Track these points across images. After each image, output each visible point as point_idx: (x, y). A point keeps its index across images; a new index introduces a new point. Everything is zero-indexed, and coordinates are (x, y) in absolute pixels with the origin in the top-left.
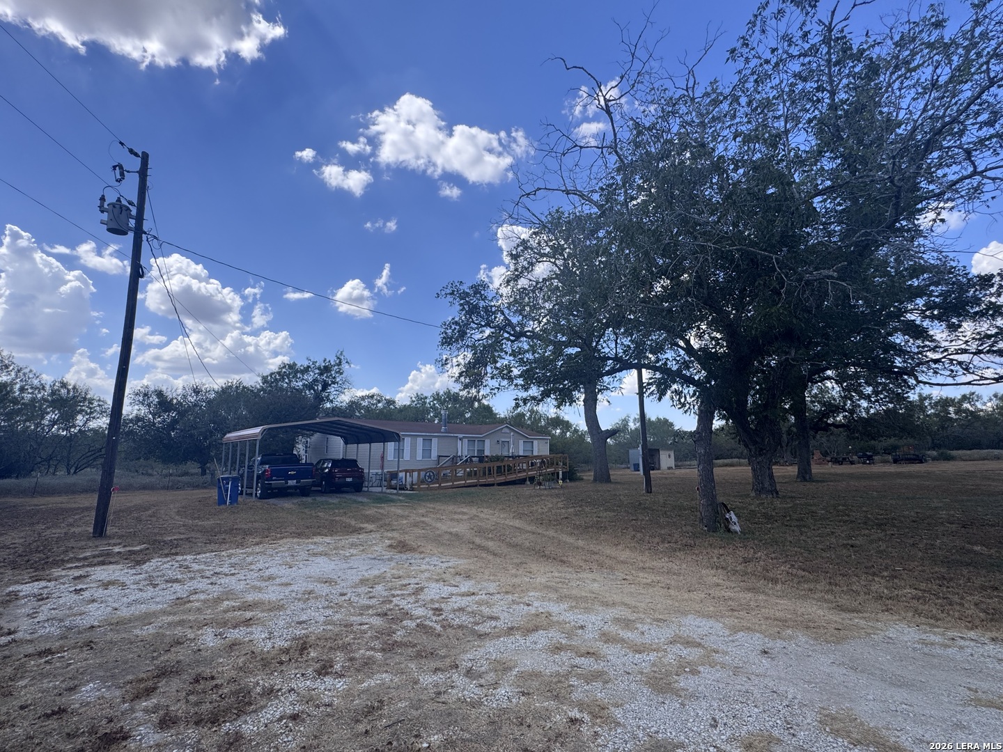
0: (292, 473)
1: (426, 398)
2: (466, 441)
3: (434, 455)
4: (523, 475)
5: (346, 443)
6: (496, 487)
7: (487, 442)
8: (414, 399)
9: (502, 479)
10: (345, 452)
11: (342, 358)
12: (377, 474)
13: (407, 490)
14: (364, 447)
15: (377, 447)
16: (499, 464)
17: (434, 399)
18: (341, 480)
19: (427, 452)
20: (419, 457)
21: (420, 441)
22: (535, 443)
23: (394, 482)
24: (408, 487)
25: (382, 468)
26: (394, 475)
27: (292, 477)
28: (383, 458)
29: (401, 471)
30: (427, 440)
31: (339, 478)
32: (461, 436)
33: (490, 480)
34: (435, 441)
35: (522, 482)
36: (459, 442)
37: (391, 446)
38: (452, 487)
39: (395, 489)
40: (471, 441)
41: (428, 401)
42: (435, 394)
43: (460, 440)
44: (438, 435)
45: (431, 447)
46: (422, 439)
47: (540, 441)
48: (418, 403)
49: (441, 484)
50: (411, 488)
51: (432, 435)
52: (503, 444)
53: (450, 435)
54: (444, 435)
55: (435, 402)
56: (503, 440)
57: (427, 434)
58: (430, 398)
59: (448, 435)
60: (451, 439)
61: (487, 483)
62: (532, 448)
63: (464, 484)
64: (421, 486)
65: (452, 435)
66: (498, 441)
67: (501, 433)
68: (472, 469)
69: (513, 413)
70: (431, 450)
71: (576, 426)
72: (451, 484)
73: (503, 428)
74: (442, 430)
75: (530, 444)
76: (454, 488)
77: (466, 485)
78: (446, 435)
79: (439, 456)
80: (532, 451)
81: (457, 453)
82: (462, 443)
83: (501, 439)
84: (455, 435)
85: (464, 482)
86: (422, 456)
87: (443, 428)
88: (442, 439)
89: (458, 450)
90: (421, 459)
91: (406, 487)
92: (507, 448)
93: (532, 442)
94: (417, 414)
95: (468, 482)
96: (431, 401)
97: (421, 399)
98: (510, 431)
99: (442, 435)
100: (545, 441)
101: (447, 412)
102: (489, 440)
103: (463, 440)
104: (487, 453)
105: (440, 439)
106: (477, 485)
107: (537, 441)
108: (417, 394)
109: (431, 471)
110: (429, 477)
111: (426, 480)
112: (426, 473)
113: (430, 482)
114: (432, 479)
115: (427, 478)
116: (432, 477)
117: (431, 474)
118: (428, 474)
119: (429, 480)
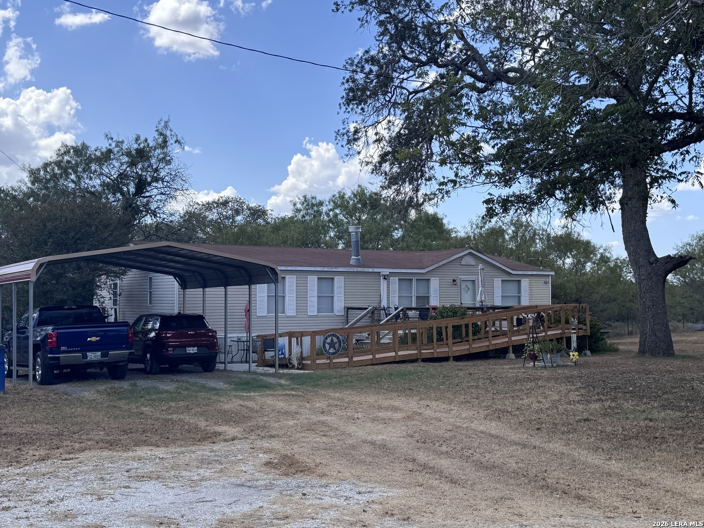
0: (94, 339)
1: (321, 204)
2: (395, 280)
3: (339, 305)
4: (500, 341)
5: (184, 285)
6: (452, 364)
7: (435, 283)
8: (299, 206)
9: (461, 348)
10: (183, 303)
11: (168, 133)
12: (239, 341)
13: (293, 367)
14: (215, 293)
15: (238, 293)
16: (456, 322)
17: (336, 206)
18: (178, 351)
19: (325, 300)
20: (313, 310)
21: (313, 280)
22: (525, 283)
23: (269, 355)
24: (295, 362)
25: (248, 329)
26: (269, 343)
27: (93, 347)
28: (248, 311)
29: (281, 335)
30: (326, 280)
31: (175, 347)
32: (386, 271)
33: (442, 351)
34: (339, 281)
35: (500, 353)
36: (383, 284)
37: (262, 291)
38: (373, 363)
39: (273, 366)
40: (405, 281)
41: (324, 209)
42: (337, 196)
43: (384, 278)
44: (344, 270)
45: (333, 292)
46: (316, 277)
47: (534, 279)
48: (307, 214)
49: (352, 358)
50: (299, 364)
51: (334, 270)
52: (464, 285)
53: (366, 270)
54: (355, 271)
55: (338, 211)
56: (463, 277)
57: (326, 269)
58: (328, 203)
59: (363, 271)
60: (369, 278)
61: (435, 356)
62: (519, 292)
63: (394, 357)
64: (318, 362)
65: (370, 270)
66: (454, 281)
67: (460, 266)
68: (407, 331)
69: (481, 228)
70: (332, 297)
71: (605, 250)
72: (371, 357)
73: (462, 257)
74: (352, 262)
75: (515, 285)
76: (377, 364)
77: (397, 360)
78: (360, 269)
79: (348, 309)
80: (519, 297)
81: (379, 302)
82: (388, 285)
83: (460, 277)
84: (376, 270)
85: (393, 354)
86: (318, 309)
87: (353, 257)
88: (353, 277)
89: (380, 298)
90: (315, 314)
91: (291, 363)
92: (470, 292)
93: (519, 281)
94: (307, 233)
95: (400, 353)
96: (331, 210)
97: (313, 205)
98: (477, 262)
99: (351, 270)
100: (543, 279)
101: (359, 228)
102: (438, 278)
103: (391, 278)
104: (434, 302)
105: (348, 277)
106: (418, 359)
107: (528, 279)
108: (305, 197)
109: (334, 335)
110: (332, 345)
111: (326, 350)
112: (326, 339)
113: (334, 354)
114: (337, 349)
115: (327, 346)
116: (337, 346)
117: (335, 340)
118: (329, 340)
119: (332, 351)
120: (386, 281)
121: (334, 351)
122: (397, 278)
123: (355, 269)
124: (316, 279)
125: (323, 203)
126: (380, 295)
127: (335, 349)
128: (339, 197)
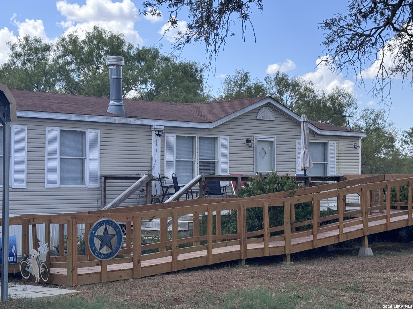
1: (47, 48)
2: (171, 138)
3: (92, 173)
4: (353, 229)
7: (223, 144)
8: (19, 50)
9: (303, 241)
13: (31, 280)
17: (67, 52)
19: (72, 164)
20: (53, 179)
21: (53, 134)
22: (332, 145)
29: (10, 222)
30: (73, 134)
32: (160, 124)
33: (275, 245)
34: (93, 137)
36: (156, 142)
38: (174, 270)
40: (185, 139)
41: (51, 56)
42: (68, 39)
43: (158, 135)
44: (101, 121)
45: (83, 153)
46: (58, 130)
47: (342, 142)
48: (29, 60)
49: (139, 262)
50: (44, 274)
51: (86, 119)
52: (260, 147)
53: (132, 121)
54: (117, 122)
55: (69, 58)
56: (261, 137)
57: (73, 118)
58: (56, 48)
59: (128, 122)
60: (135, 133)
61: (267, 255)
62: (325, 158)
63: (207, 258)
64: (81, 271)
65: (138, 122)
66: (248, 141)
67: (256, 121)
68: (206, 214)
69: (241, 86)
70: (82, 161)
71: (376, 116)
72: (169, 259)
73: (259, 109)
74: (110, 109)
75: (320, 148)
76: (178, 272)
77: (211, 263)
78: (124, 120)
79: (106, 178)
80: (325, 166)
81: (149, 169)
82: (163, 144)
83: (256, 136)
84: (146, 122)
85: (204, 253)
86: (61, 178)
87: (112, 103)
88: (114, 132)
89: (151, 163)
90: (57, 185)
91: (27, 273)
92: (267, 157)
93: (325, 145)
94: (31, 80)
95: (216, 251)
96: (59, 57)
97: (37, 49)
98: (277, 116)
99: (111, 120)
100: (352, 143)
101: (121, 60)
102: (228, 137)
103: (166, 135)
104: (222, 170)
105: (105, 131)
106: (240, 260)
107: (335, 142)
108: (27, 38)
109: (108, 222)
110: (105, 240)
111: (95, 249)
112: (96, 229)
113: (108, 256)
114: (114, 247)
115: (97, 243)
116: (114, 241)
117: (111, 231)
118: (100, 232)
119: (105, 250)
120: (159, 139)
121: (110, 251)
122: (174, 135)
123: (117, 120)
124: (59, 133)
125: (50, 47)
126: (151, 159)
127: (111, 247)
128: (70, 42)
